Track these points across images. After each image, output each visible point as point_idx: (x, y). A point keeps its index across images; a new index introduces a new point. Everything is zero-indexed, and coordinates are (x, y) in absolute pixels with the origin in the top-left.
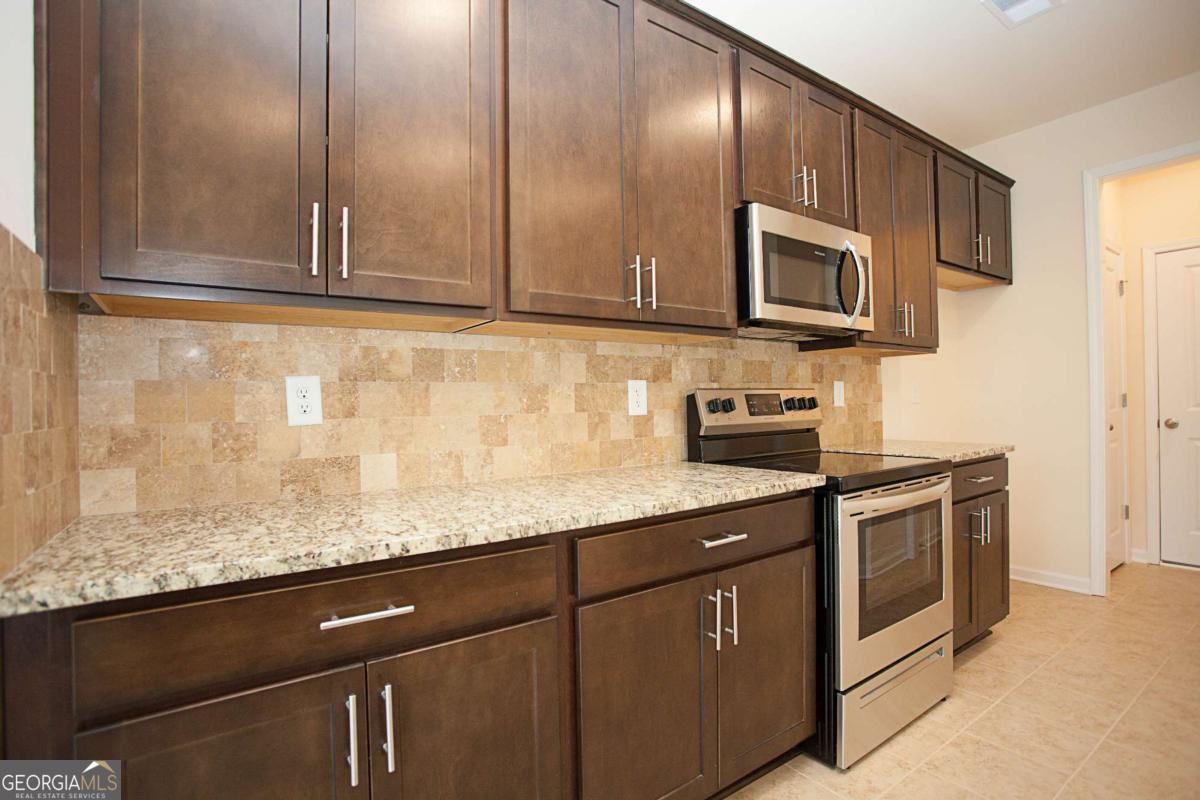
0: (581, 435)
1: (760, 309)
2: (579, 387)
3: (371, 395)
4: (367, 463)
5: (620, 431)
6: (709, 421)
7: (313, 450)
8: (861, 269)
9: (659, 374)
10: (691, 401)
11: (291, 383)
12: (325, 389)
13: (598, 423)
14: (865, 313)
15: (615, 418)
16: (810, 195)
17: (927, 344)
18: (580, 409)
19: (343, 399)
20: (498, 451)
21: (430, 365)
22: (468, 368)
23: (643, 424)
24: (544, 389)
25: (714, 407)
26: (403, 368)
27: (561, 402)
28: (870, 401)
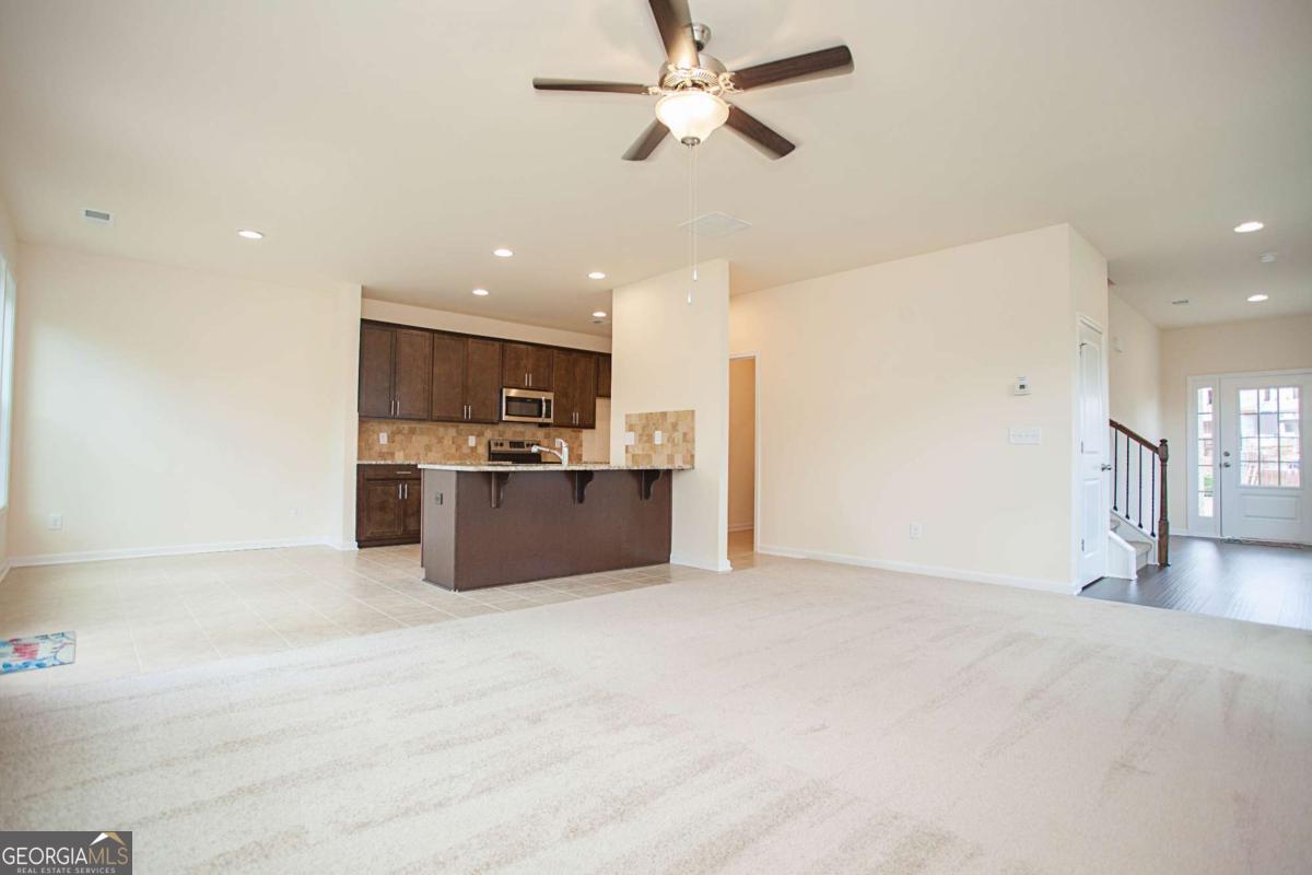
0: (453, 451)
1: (505, 418)
2: (453, 438)
3: (398, 438)
4: (397, 454)
5: (465, 450)
6: (493, 448)
7: (384, 450)
8: (544, 404)
9: (479, 435)
10: (489, 443)
11: (381, 435)
12: (388, 437)
13: (459, 448)
14: (548, 416)
15: (464, 447)
16: (528, 380)
17: (592, 426)
18: (453, 443)
19: (391, 439)
20: (429, 454)
21: (412, 431)
22: (422, 433)
23: (474, 449)
24: (443, 438)
25: (496, 444)
26: (406, 431)
27: (447, 441)
28: (575, 445)
